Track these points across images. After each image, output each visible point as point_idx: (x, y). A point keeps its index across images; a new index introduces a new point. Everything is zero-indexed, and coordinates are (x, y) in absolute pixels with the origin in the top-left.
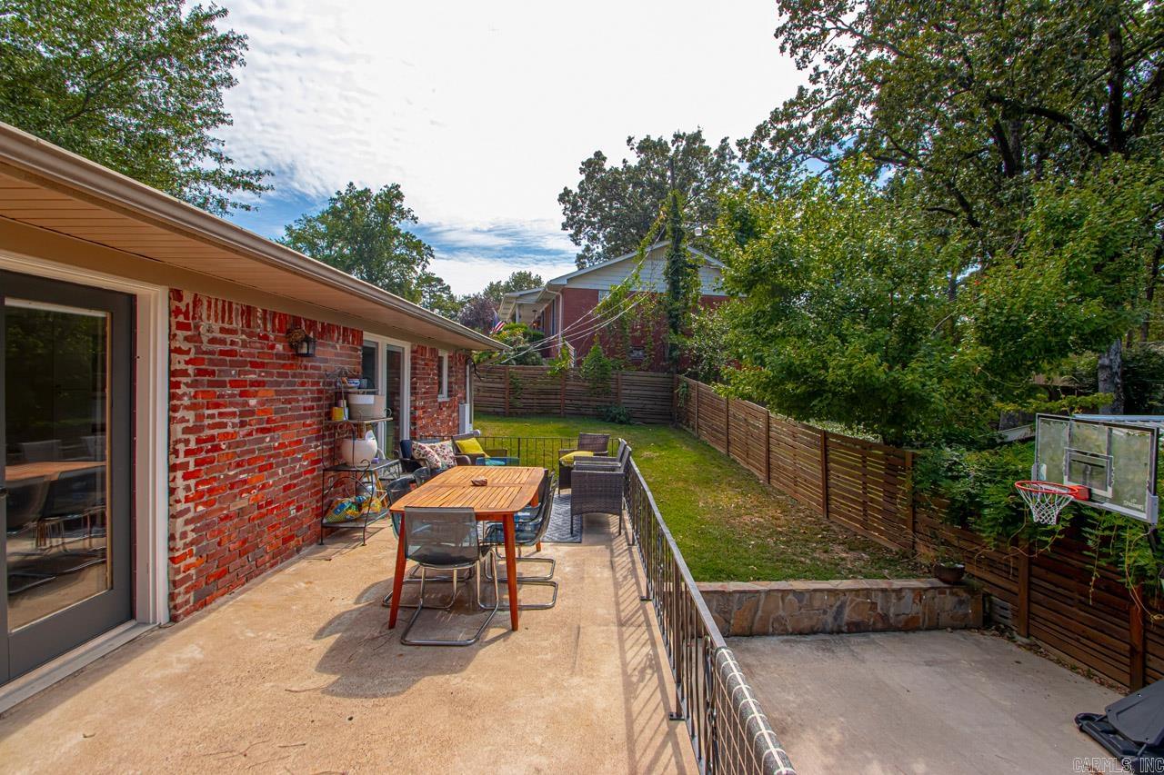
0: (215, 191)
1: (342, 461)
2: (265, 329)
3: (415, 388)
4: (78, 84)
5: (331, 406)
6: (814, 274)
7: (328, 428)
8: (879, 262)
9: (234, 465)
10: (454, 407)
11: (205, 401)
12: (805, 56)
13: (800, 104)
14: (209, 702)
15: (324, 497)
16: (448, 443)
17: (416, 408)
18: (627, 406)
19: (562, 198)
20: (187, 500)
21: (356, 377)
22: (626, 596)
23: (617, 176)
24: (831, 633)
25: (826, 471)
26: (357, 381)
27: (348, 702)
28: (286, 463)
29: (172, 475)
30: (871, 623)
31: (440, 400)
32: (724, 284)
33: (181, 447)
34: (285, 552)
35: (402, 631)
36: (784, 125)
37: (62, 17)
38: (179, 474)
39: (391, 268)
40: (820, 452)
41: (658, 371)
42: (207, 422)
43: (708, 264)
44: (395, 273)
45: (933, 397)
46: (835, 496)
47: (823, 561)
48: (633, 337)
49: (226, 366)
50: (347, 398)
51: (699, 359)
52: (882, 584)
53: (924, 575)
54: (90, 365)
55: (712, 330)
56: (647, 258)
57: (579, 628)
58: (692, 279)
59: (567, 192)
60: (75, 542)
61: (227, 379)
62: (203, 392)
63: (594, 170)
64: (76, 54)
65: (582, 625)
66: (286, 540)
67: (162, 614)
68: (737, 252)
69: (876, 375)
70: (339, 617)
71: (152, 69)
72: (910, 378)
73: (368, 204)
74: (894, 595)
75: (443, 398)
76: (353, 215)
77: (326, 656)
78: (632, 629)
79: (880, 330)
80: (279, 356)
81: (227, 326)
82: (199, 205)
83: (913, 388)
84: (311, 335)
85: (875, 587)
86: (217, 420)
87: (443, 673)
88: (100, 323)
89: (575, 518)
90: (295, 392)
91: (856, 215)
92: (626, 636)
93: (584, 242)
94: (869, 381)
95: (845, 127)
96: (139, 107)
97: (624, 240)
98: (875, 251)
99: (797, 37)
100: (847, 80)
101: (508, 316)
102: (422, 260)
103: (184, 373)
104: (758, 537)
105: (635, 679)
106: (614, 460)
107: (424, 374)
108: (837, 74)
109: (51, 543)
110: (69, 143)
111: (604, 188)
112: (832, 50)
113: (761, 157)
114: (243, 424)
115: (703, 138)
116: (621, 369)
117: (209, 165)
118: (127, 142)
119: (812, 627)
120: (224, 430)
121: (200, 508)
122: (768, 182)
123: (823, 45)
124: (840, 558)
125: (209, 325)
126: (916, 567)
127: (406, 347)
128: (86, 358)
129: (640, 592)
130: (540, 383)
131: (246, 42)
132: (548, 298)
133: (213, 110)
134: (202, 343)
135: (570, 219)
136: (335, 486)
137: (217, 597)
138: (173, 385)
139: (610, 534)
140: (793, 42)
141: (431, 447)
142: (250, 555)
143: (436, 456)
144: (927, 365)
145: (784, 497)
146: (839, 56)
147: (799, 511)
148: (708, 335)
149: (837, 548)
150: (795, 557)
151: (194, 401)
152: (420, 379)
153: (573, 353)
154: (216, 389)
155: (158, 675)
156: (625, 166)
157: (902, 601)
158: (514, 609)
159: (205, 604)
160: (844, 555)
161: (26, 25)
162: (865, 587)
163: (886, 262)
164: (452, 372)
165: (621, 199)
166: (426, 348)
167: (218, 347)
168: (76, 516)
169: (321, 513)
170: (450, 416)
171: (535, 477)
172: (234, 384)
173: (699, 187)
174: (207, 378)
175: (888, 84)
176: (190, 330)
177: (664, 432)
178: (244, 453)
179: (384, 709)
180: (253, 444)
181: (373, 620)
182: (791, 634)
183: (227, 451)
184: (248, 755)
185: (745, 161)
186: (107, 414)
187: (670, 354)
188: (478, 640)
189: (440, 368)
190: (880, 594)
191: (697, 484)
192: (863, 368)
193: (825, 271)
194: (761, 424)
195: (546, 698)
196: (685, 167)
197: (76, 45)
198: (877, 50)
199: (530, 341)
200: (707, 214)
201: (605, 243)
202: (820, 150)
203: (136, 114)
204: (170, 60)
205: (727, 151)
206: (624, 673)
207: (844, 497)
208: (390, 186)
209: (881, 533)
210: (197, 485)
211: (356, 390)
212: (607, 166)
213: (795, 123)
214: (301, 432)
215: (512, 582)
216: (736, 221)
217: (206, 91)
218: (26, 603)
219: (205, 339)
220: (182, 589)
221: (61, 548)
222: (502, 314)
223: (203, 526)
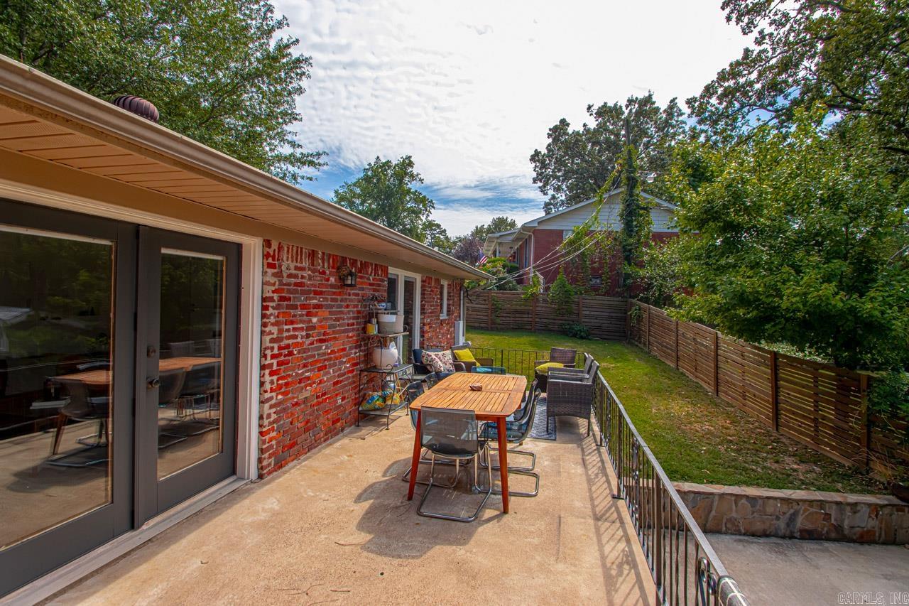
0: (290, 168)
1: (373, 364)
2: (323, 267)
3: (424, 309)
4: (207, 100)
5: (366, 323)
6: (765, 211)
7: (363, 339)
8: (834, 199)
9: (301, 365)
10: (451, 324)
11: (284, 320)
12: (751, 22)
13: (746, 64)
14: (283, 546)
15: (359, 391)
16: (448, 352)
17: (424, 324)
18: (586, 324)
19: (533, 159)
20: (272, 390)
21: (383, 301)
22: (599, 492)
23: (579, 138)
24: (783, 537)
25: (776, 389)
26: (384, 304)
27: (379, 559)
28: (335, 365)
29: (262, 372)
30: (824, 532)
31: (441, 318)
32: (677, 222)
33: (269, 353)
34: (333, 432)
35: (418, 503)
36: (731, 83)
37: (198, 56)
38: (267, 372)
39: (405, 217)
40: (769, 371)
41: (614, 296)
42: (285, 334)
43: (659, 205)
44: (407, 221)
45: (894, 325)
46: (784, 411)
47: (775, 471)
48: (593, 269)
49: (298, 293)
50: (377, 317)
51: (650, 286)
52: (837, 497)
53: (880, 492)
54: (212, 289)
55: (661, 261)
56: (605, 203)
57: (560, 517)
58: (644, 219)
59: (537, 153)
60: (201, 413)
61: (299, 303)
62: (283, 312)
63: (559, 134)
64: (206, 80)
65: (562, 516)
66: (334, 422)
67: (253, 473)
68: (691, 196)
69: (833, 303)
70: (371, 486)
71: (251, 87)
72: (868, 306)
73: (389, 171)
74: (848, 508)
75: (443, 316)
76: (379, 180)
77: (363, 518)
78: (607, 524)
79: (835, 261)
80: (332, 286)
81: (299, 265)
82: (280, 178)
83: (872, 316)
84: (353, 270)
85: (829, 499)
86: (292, 333)
87: (451, 544)
88: (219, 263)
89: (550, 418)
90: (341, 312)
91: (809, 157)
92: (602, 529)
93: (551, 192)
94: (825, 308)
95: (790, 80)
96: (244, 113)
97: (584, 189)
98: (829, 189)
99: (743, 6)
100: (791, 39)
101: (490, 252)
102: (426, 211)
103: (271, 299)
104: (709, 444)
105: (614, 573)
106: (582, 372)
107: (430, 298)
108: (782, 34)
109: (186, 412)
110: (202, 140)
111: (567, 148)
112: (777, 15)
113: (709, 111)
114: (308, 336)
115: (653, 100)
116: (581, 294)
117: (286, 150)
118: (237, 137)
119: (764, 531)
120: (295, 341)
121: (280, 397)
122: (715, 133)
123: (768, 11)
124: (791, 469)
125: (288, 265)
126: (871, 483)
127: (418, 278)
128: (210, 285)
129: (611, 490)
130: (516, 305)
131: (311, 61)
132: (521, 237)
133: (290, 112)
134: (283, 277)
135: (540, 174)
136: (368, 382)
137: (289, 462)
138: (265, 308)
139: (579, 435)
140: (738, 11)
141: (436, 355)
142: (311, 432)
143: (440, 362)
144: (886, 294)
145: (733, 409)
146: (784, 19)
147: (748, 422)
148: (658, 265)
149: (787, 459)
150: (747, 465)
151: (277, 319)
152: (428, 302)
153: (542, 282)
154: (291, 311)
155: (249, 520)
156: (585, 129)
157: (858, 515)
158: (505, 494)
159: (281, 467)
160: (795, 466)
161: (177, 63)
162: (818, 498)
163: (842, 198)
164: (450, 296)
165: (581, 156)
166: (432, 278)
167: (293, 280)
168: (202, 396)
169: (358, 403)
170: (448, 330)
171: (519, 386)
172: (303, 307)
173: (649, 142)
174: (286, 303)
175: (835, 38)
176: (275, 268)
177: (618, 347)
178: (308, 357)
179: (407, 569)
180: (314, 351)
181: (396, 492)
182: (744, 534)
183: (297, 356)
184: (309, 594)
185: (694, 116)
186: (222, 324)
187: (624, 281)
188: (476, 519)
189: (441, 293)
190: (834, 506)
191: (650, 392)
192: (820, 296)
193: (777, 208)
194: (709, 343)
195: (536, 579)
196: (637, 126)
197: (206, 74)
198: (822, 10)
199: (509, 272)
200: (658, 164)
201: (567, 192)
202: (766, 102)
203: (242, 118)
204: (262, 79)
205: (675, 109)
206: (604, 565)
207: (794, 413)
208: (404, 157)
209: (833, 448)
210: (278, 380)
211: (383, 311)
212: (570, 130)
213: (742, 80)
214: (345, 341)
215: (503, 470)
216: (688, 168)
217: (286, 99)
218: (169, 456)
219: (285, 275)
220: (266, 455)
221: (192, 416)
222: (486, 250)
223: (281, 409)
